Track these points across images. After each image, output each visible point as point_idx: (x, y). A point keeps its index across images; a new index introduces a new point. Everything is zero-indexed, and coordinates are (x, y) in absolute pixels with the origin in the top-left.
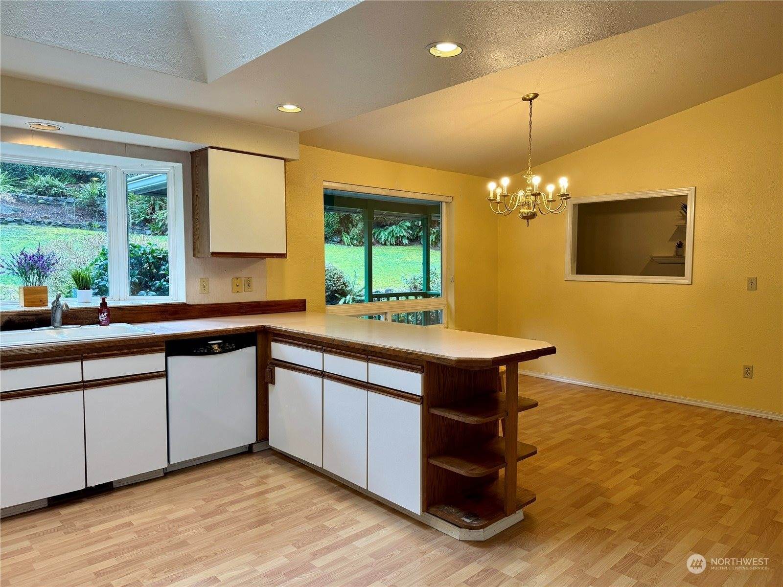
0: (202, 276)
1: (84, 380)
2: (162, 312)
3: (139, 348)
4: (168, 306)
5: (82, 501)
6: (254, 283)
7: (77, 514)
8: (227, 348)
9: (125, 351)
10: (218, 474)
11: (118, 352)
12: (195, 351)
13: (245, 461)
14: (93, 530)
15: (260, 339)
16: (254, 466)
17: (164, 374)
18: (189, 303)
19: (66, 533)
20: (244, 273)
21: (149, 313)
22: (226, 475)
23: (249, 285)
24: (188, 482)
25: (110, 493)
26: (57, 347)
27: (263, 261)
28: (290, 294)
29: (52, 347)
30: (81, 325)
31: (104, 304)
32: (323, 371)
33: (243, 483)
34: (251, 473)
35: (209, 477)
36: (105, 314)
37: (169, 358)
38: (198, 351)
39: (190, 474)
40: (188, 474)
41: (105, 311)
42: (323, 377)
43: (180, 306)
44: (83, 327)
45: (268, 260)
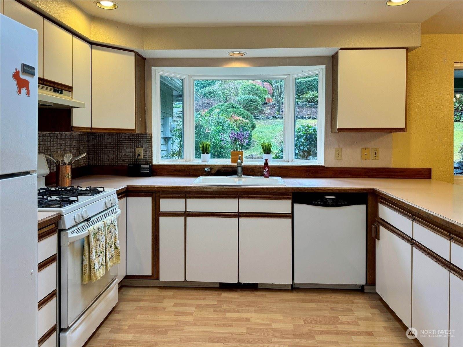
0: (337, 147)
1: (240, 211)
2: (307, 171)
3: (273, 195)
4: (311, 168)
5: (237, 291)
6: (382, 153)
7: (227, 300)
8: (340, 203)
9: (265, 196)
10: (327, 302)
11: (260, 196)
12: (313, 202)
13: (354, 297)
14: (228, 315)
15: (370, 199)
16: (358, 305)
17: (291, 216)
18: (326, 166)
19: (214, 311)
20: (372, 145)
21: (297, 171)
22: (333, 305)
23: (376, 154)
24: (303, 301)
25: (254, 291)
26: (225, 189)
27: (390, 135)
28: (415, 163)
29: (222, 188)
30: (253, 176)
31: (266, 163)
32: (413, 239)
33: (341, 317)
34: (352, 311)
35: (320, 302)
36: (266, 170)
37: (295, 205)
38: (316, 203)
39: (308, 294)
40: (307, 294)
41: (266, 168)
42: (412, 244)
43: (319, 168)
44: (254, 177)
45: (394, 134)
